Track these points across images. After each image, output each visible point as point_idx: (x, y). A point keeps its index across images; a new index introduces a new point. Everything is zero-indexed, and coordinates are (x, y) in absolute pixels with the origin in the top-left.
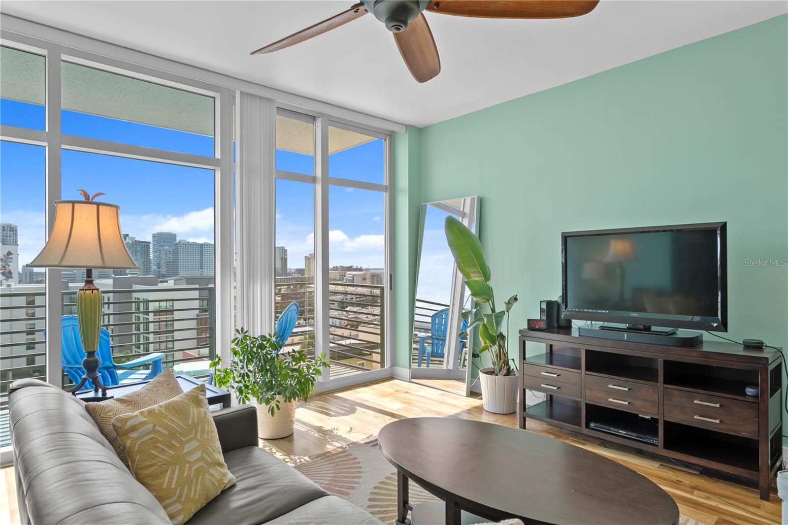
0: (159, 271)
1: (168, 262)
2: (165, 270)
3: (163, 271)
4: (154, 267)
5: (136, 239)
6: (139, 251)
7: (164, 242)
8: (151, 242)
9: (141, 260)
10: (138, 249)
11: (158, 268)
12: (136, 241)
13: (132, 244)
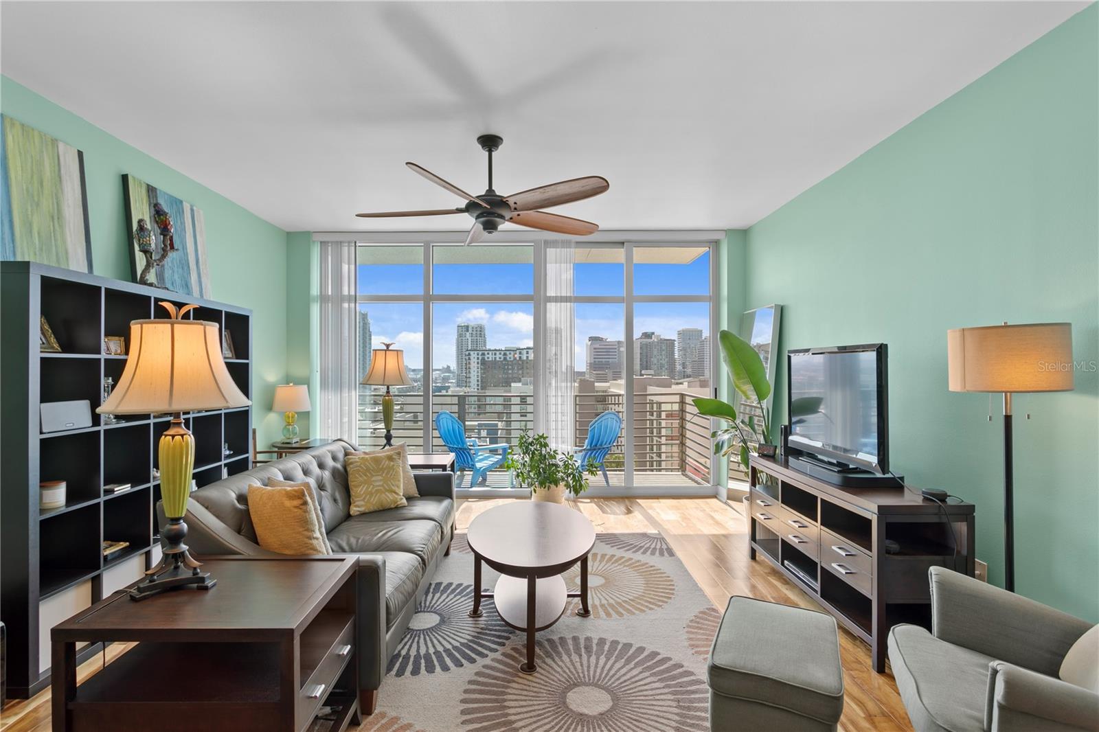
0: (684, 371)
1: (694, 361)
2: (690, 370)
3: (689, 371)
4: (679, 367)
5: (662, 337)
6: (664, 350)
7: (689, 339)
8: (676, 339)
9: (666, 360)
10: (664, 348)
11: (684, 368)
12: (661, 339)
13: (658, 342)
